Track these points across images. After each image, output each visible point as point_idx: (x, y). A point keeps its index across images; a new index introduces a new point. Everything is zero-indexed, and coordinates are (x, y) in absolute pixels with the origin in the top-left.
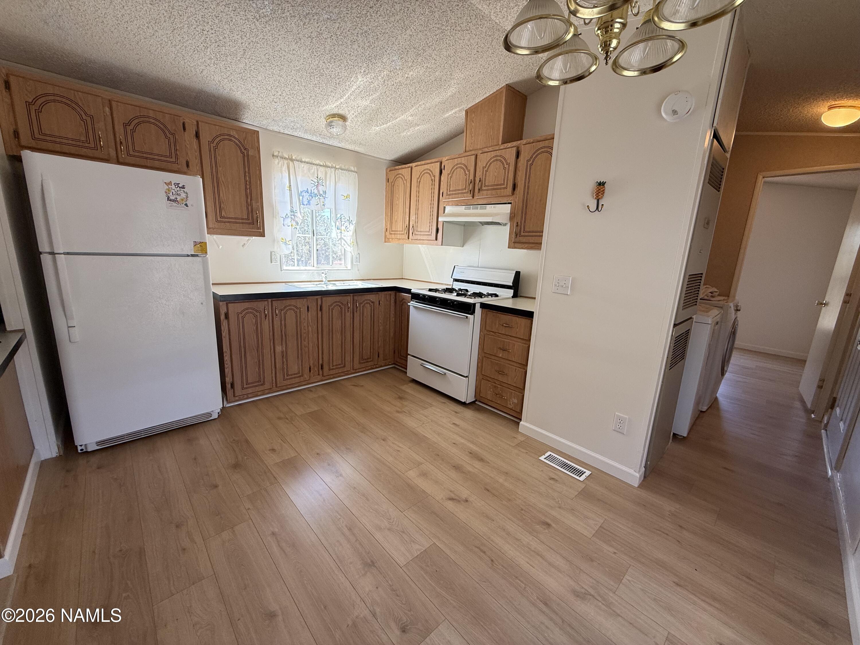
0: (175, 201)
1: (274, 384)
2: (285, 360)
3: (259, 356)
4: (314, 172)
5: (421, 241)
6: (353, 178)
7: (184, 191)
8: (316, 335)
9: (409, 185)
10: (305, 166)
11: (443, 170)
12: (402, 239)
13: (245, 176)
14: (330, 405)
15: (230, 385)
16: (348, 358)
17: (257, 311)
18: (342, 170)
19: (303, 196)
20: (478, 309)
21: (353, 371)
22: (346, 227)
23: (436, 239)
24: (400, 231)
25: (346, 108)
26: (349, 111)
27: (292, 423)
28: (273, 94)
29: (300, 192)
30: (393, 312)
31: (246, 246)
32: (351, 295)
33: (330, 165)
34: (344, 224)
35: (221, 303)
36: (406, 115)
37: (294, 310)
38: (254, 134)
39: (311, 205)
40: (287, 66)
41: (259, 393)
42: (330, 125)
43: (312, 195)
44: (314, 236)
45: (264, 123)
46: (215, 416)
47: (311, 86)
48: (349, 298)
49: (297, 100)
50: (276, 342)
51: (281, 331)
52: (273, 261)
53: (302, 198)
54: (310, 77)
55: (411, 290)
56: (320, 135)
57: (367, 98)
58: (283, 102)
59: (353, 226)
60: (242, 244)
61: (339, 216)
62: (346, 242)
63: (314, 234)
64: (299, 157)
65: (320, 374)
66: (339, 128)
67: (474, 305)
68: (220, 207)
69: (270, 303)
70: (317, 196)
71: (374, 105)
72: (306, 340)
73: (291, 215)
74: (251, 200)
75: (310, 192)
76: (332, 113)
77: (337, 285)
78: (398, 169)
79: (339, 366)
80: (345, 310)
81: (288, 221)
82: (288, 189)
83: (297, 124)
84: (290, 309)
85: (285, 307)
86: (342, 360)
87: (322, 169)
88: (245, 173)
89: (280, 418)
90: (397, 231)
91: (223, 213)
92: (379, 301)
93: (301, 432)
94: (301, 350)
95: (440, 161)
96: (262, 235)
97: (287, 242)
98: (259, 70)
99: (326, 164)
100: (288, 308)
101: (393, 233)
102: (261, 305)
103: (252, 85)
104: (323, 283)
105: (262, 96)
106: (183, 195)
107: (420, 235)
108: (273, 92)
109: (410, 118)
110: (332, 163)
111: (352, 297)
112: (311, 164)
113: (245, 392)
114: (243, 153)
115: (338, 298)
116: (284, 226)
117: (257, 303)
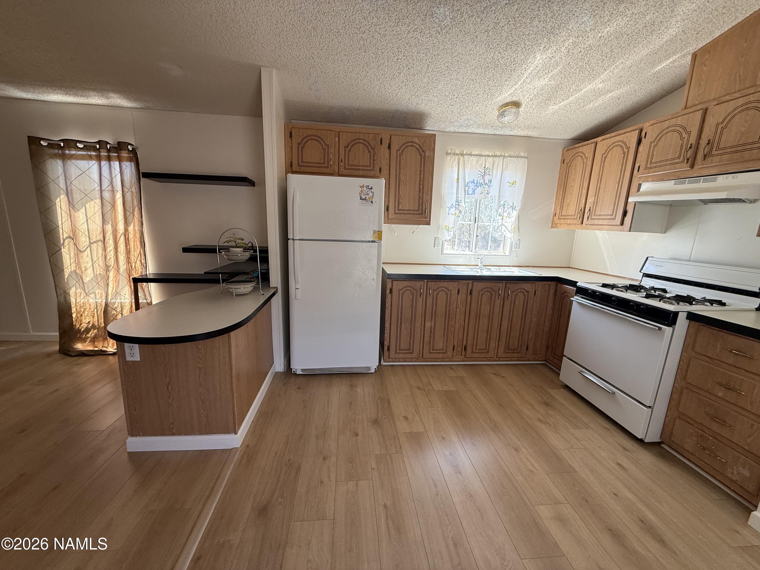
0: (365, 199)
1: (421, 355)
2: (432, 336)
3: (411, 329)
4: (482, 163)
5: (600, 227)
6: (522, 164)
7: (371, 191)
8: (463, 317)
9: (590, 163)
10: (474, 158)
11: (643, 140)
12: (574, 224)
13: (420, 174)
14: (466, 388)
15: (387, 347)
16: (493, 345)
17: (414, 289)
18: (511, 157)
19: (469, 187)
20: (682, 320)
21: (497, 359)
22: (509, 213)
23: (622, 224)
24: (571, 216)
25: (520, 94)
26: (523, 96)
27: (428, 397)
28: (451, 98)
29: (466, 183)
30: (550, 305)
31: (415, 233)
32: (504, 282)
33: (499, 154)
34: (507, 210)
35: (388, 280)
36: (594, 84)
37: (445, 292)
38: (432, 137)
39: (476, 194)
40: (464, 68)
41: (408, 360)
42: (502, 115)
43: (478, 185)
44: (475, 223)
45: (442, 126)
46: (373, 371)
47: (486, 80)
48: (501, 285)
49: (472, 99)
50: (427, 319)
51: (432, 309)
52: (436, 246)
53: (468, 189)
54: (485, 72)
55: (577, 282)
56: (492, 127)
57: (545, 77)
58: (459, 104)
59: (516, 212)
60: (412, 231)
61: (502, 203)
62: (506, 228)
63: (475, 221)
64: (470, 151)
65: (462, 354)
66: (511, 116)
67: (676, 314)
68: (399, 201)
69: (426, 284)
70: (483, 185)
71: (553, 82)
72: (454, 320)
73: (456, 205)
74: (423, 194)
75: (476, 182)
76: (506, 102)
77: (492, 270)
78: (578, 147)
79: (483, 351)
80: (495, 297)
81: (453, 210)
82: (456, 181)
83: (471, 121)
84: (442, 290)
85: (438, 288)
86: (486, 345)
87: (490, 159)
88: (421, 171)
89: (419, 388)
90: (568, 216)
91: (400, 206)
92: (535, 291)
93: (433, 409)
94: (448, 329)
95: (640, 128)
96: (428, 223)
97: (450, 229)
98: (440, 79)
99: (495, 154)
100: (440, 289)
101: (562, 217)
102: (418, 284)
103: (433, 95)
104: (478, 267)
105: (441, 103)
106: (371, 194)
107: (599, 219)
108: (451, 96)
109: (600, 85)
110: (501, 152)
111: (504, 284)
112: (480, 156)
113: (397, 356)
114: (421, 155)
115: (488, 284)
116: (449, 214)
117: (415, 282)
